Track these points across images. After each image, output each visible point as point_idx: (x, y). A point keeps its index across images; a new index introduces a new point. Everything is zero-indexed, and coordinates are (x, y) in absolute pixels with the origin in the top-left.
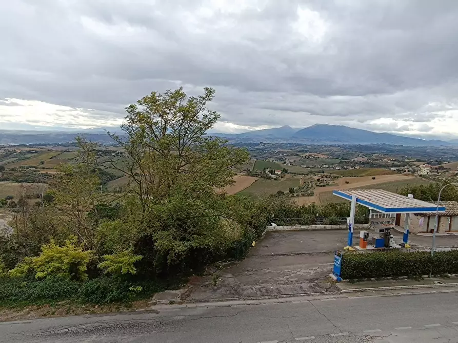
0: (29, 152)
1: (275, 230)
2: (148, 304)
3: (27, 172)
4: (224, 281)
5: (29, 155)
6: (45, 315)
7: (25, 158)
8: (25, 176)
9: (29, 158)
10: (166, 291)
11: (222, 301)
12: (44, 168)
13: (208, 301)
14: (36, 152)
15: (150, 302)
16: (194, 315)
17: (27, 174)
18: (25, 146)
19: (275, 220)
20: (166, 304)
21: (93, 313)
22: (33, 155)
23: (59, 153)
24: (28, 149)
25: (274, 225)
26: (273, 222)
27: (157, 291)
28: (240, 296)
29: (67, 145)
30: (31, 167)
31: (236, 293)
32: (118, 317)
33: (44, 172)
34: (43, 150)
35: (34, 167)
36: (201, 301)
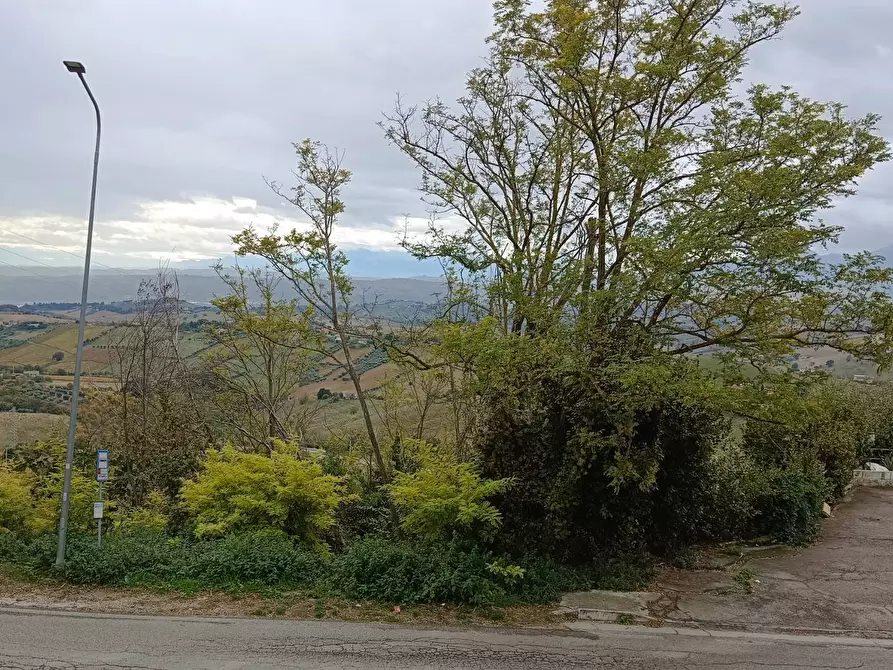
0: (25, 326)
1: (883, 483)
2: (552, 616)
3: (17, 383)
4: (772, 586)
5: (23, 335)
6: (259, 613)
7: (14, 345)
8: (13, 392)
9: (24, 343)
10: (594, 591)
11: (789, 631)
12: (61, 373)
13: (744, 628)
14: (42, 326)
15: (556, 612)
16: (713, 655)
17: (18, 388)
18: (14, 309)
19: (876, 453)
20: (606, 622)
21: (392, 620)
22: (34, 334)
23: (106, 328)
24: (22, 318)
25: (877, 467)
26: (874, 461)
27: (566, 589)
28: (848, 628)
29: (125, 309)
30: (28, 368)
31: (829, 616)
32: (473, 635)
33: (65, 384)
34: (62, 321)
35: (37, 369)
36: (719, 626)
